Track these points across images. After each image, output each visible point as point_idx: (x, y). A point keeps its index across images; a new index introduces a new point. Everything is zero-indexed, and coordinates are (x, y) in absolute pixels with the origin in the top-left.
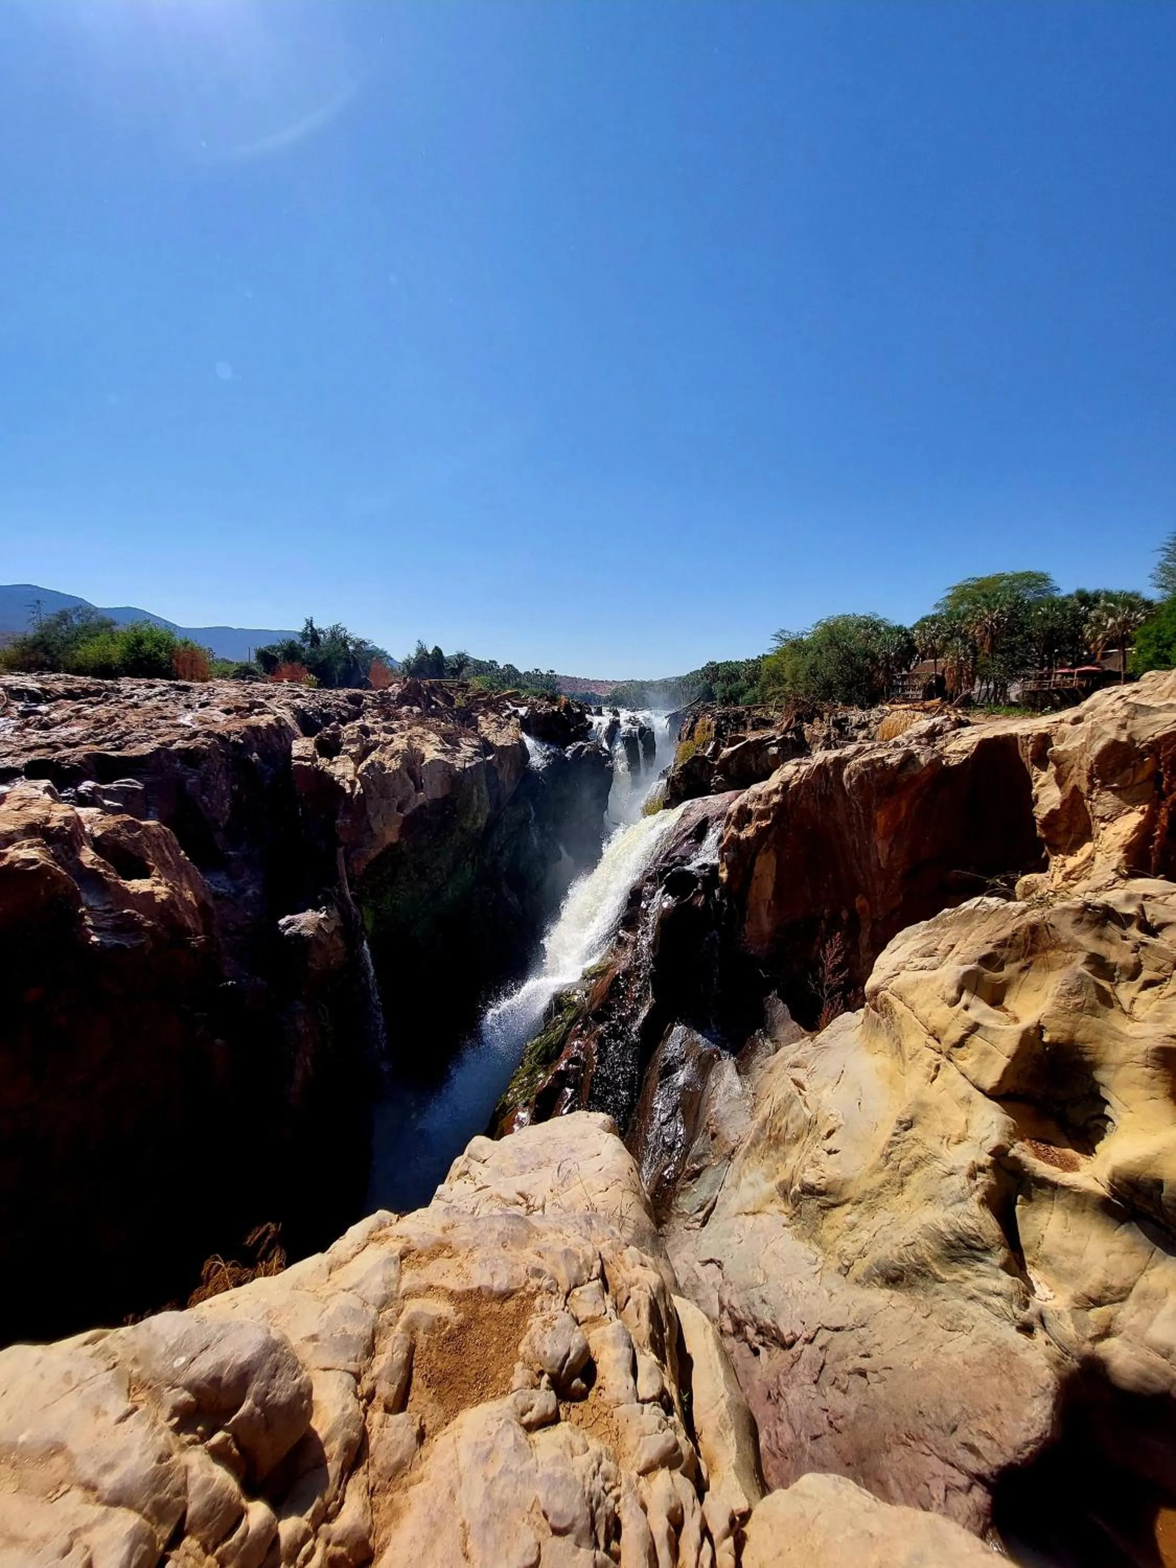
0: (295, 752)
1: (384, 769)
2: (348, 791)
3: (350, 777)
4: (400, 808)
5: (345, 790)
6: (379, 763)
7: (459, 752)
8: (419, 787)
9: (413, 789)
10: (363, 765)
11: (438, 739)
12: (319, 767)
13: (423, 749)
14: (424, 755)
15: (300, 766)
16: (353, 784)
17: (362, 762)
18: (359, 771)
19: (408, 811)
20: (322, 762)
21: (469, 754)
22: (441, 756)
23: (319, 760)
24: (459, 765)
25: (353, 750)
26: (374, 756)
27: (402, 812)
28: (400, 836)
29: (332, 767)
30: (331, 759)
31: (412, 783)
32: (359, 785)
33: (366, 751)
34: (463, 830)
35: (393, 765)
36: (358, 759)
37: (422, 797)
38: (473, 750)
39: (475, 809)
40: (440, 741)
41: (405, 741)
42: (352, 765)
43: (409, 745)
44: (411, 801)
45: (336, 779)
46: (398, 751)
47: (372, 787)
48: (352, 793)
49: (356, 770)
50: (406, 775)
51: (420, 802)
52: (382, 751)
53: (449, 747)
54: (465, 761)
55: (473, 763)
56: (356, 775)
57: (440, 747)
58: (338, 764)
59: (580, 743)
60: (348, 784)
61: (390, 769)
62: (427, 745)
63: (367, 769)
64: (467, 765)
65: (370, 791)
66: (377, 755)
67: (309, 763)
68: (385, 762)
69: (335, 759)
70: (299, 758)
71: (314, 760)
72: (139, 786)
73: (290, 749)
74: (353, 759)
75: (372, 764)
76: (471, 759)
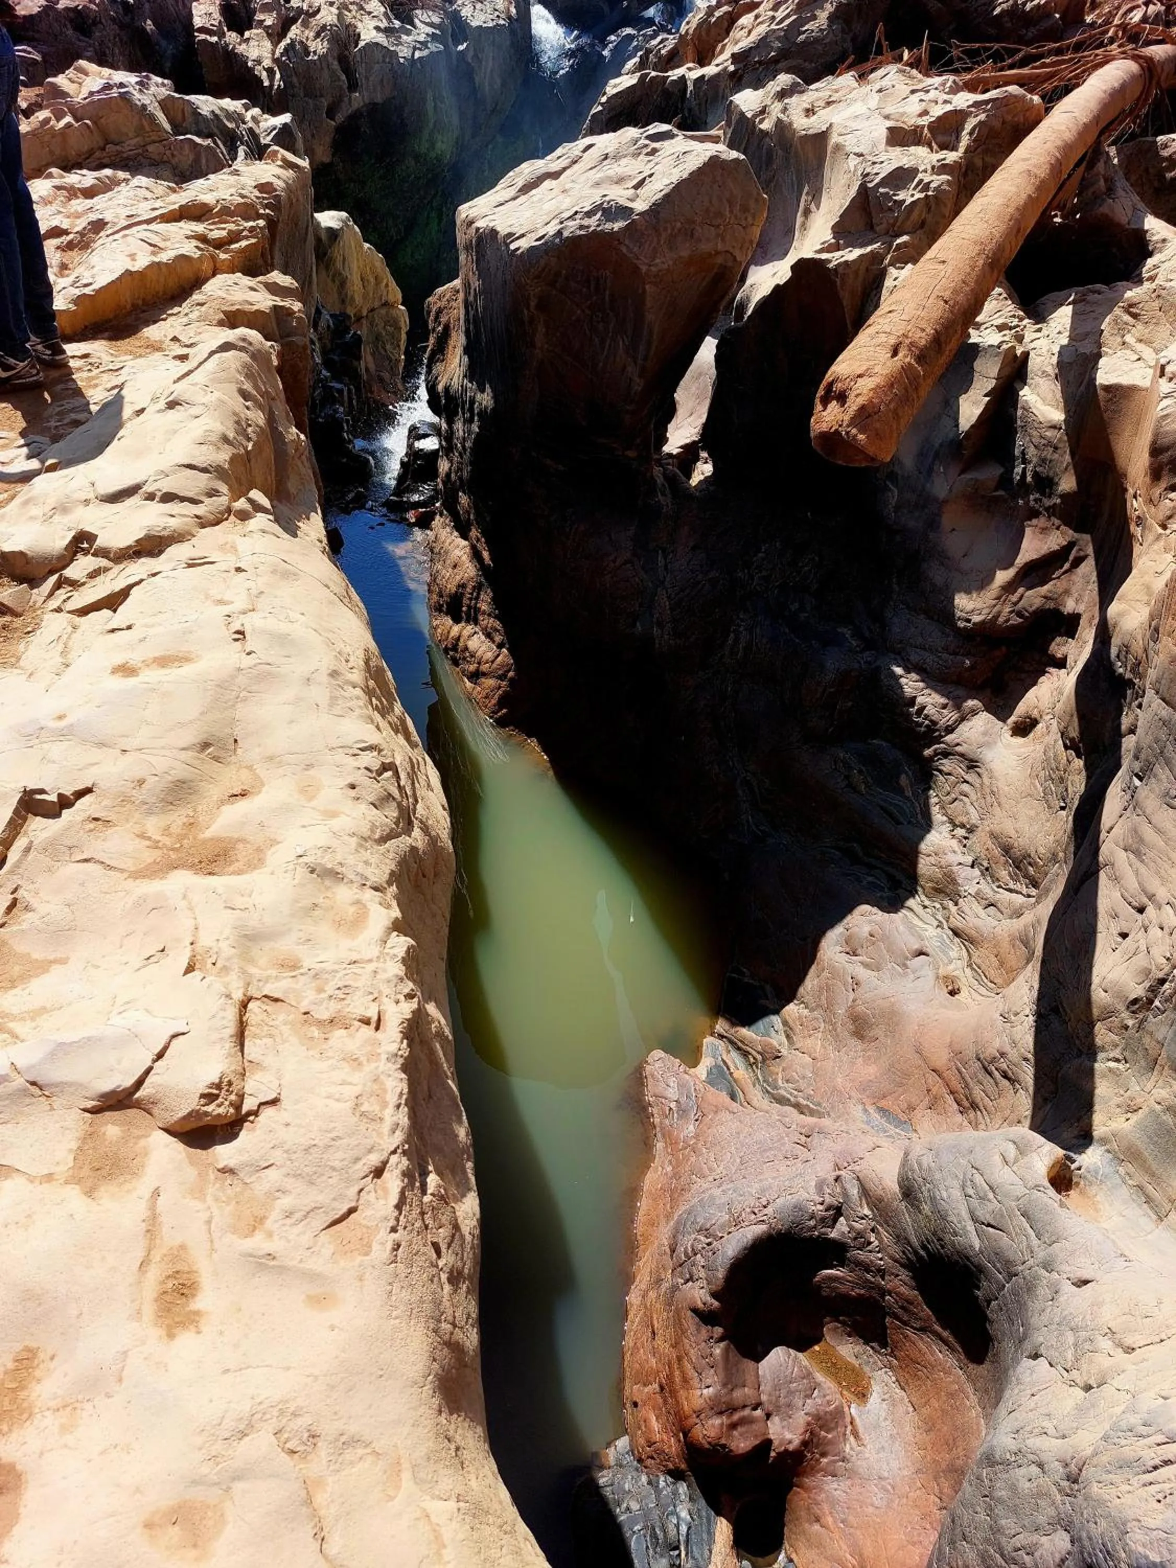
0: (198, 22)
1: (308, 53)
2: (266, 83)
3: (267, 63)
4: (331, 114)
5: (262, 82)
6: (302, 42)
7: (408, 33)
8: (353, 86)
9: (346, 86)
10: (283, 44)
11: (382, 9)
12: (227, 45)
13: (359, 25)
14: (359, 35)
15: (205, 41)
16: (270, 72)
17: (280, 41)
18: (277, 55)
19: (340, 117)
20: (231, 37)
21: (422, 38)
22: (381, 39)
23: (228, 34)
24: (404, 52)
25: (269, 22)
26: (295, 31)
27: (333, 119)
28: (333, 155)
29: (244, 46)
30: (242, 35)
31: (344, 77)
32: (278, 76)
33: (286, 24)
34: (417, 157)
35: (319, 47)
36: (277, 34)
37: (357, 99)
38: (430, 30)
39: (431, 125)
40: (386, 14)
41: (334, 10)
42: (268, 44)
43: (340, 16)
44: (343, 105)
45: (250, 64)
46: (324, 26)
47: (295, 80)
48: (272, 85)
49: (273, 53)
50: (335, 65)
51: (355, 105)
52: (305, 25)
53: (397, 24)
54: (415, 49)
55: (426, 53)
56: (276, 61)
57: (384, 24)
58: (252, 43)
59: (629, 31)
60: (264, 74)
61: (315, 52)
62: (366, 18)
63: (286, 50)
64: (417, 54)
65: (293, 86)
66: (298, 32)
67: (214, 39)
68: (309, 43)
69: (247, 34)
70: (202, 30)
71: (222, 35)
72: (38, 57)
73: (190, 15)
74: (269, 35)
75: (292, 45)
76: (424, 44)
